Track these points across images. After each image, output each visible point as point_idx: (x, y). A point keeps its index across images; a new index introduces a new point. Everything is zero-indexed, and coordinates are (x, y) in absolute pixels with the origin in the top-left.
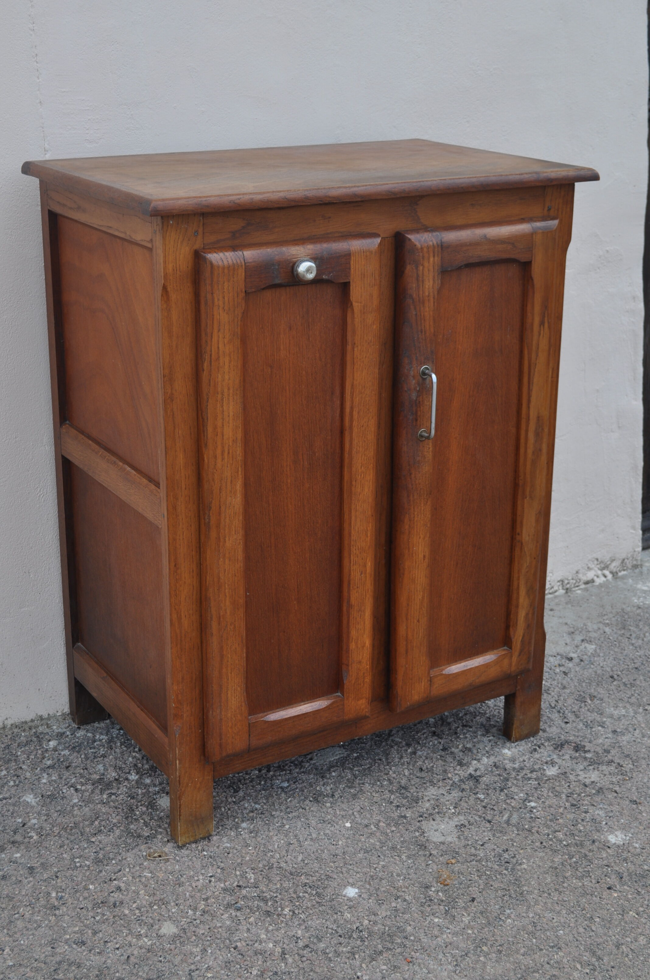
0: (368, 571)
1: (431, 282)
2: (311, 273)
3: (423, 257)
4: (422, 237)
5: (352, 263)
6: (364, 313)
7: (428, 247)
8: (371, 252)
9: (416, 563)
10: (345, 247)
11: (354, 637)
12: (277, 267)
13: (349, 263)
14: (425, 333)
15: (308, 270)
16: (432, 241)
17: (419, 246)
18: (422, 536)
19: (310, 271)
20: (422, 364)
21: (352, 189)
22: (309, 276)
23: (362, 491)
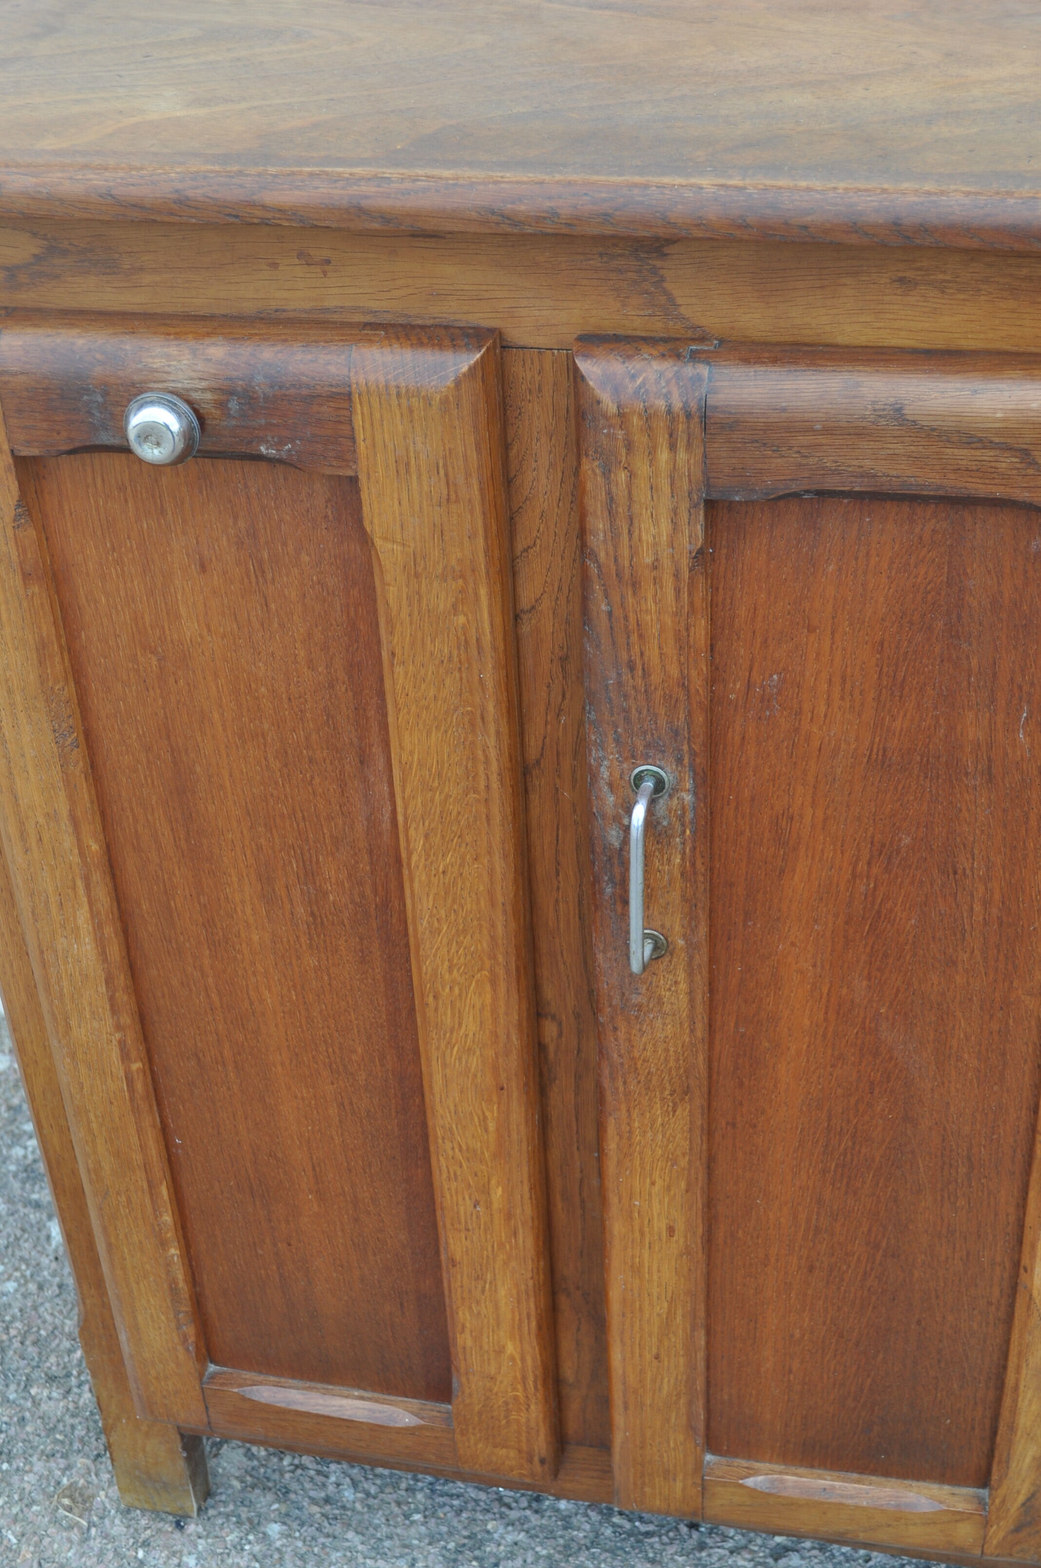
0: (495, 1206)
1: (665, 526)
2: (158, 444)
3: (629, 446)
4: (633, 377)
5: (358, 421)
6: (417, 575)
7: (648, 416)
8: (428, 401)
9: (642, 1234)
10: (332, 369)
11: (468, 1325)
12: (100, 399)
13: (350, 422)
14: (646, 674)
15: (150, 433)
16: (667, 396)
17: (609, 405)
18: (659, 1183)
19: (153, 439)
20: (633, 757)
21: (354, 190)
22: (152, 453)
23: (460, 1024)
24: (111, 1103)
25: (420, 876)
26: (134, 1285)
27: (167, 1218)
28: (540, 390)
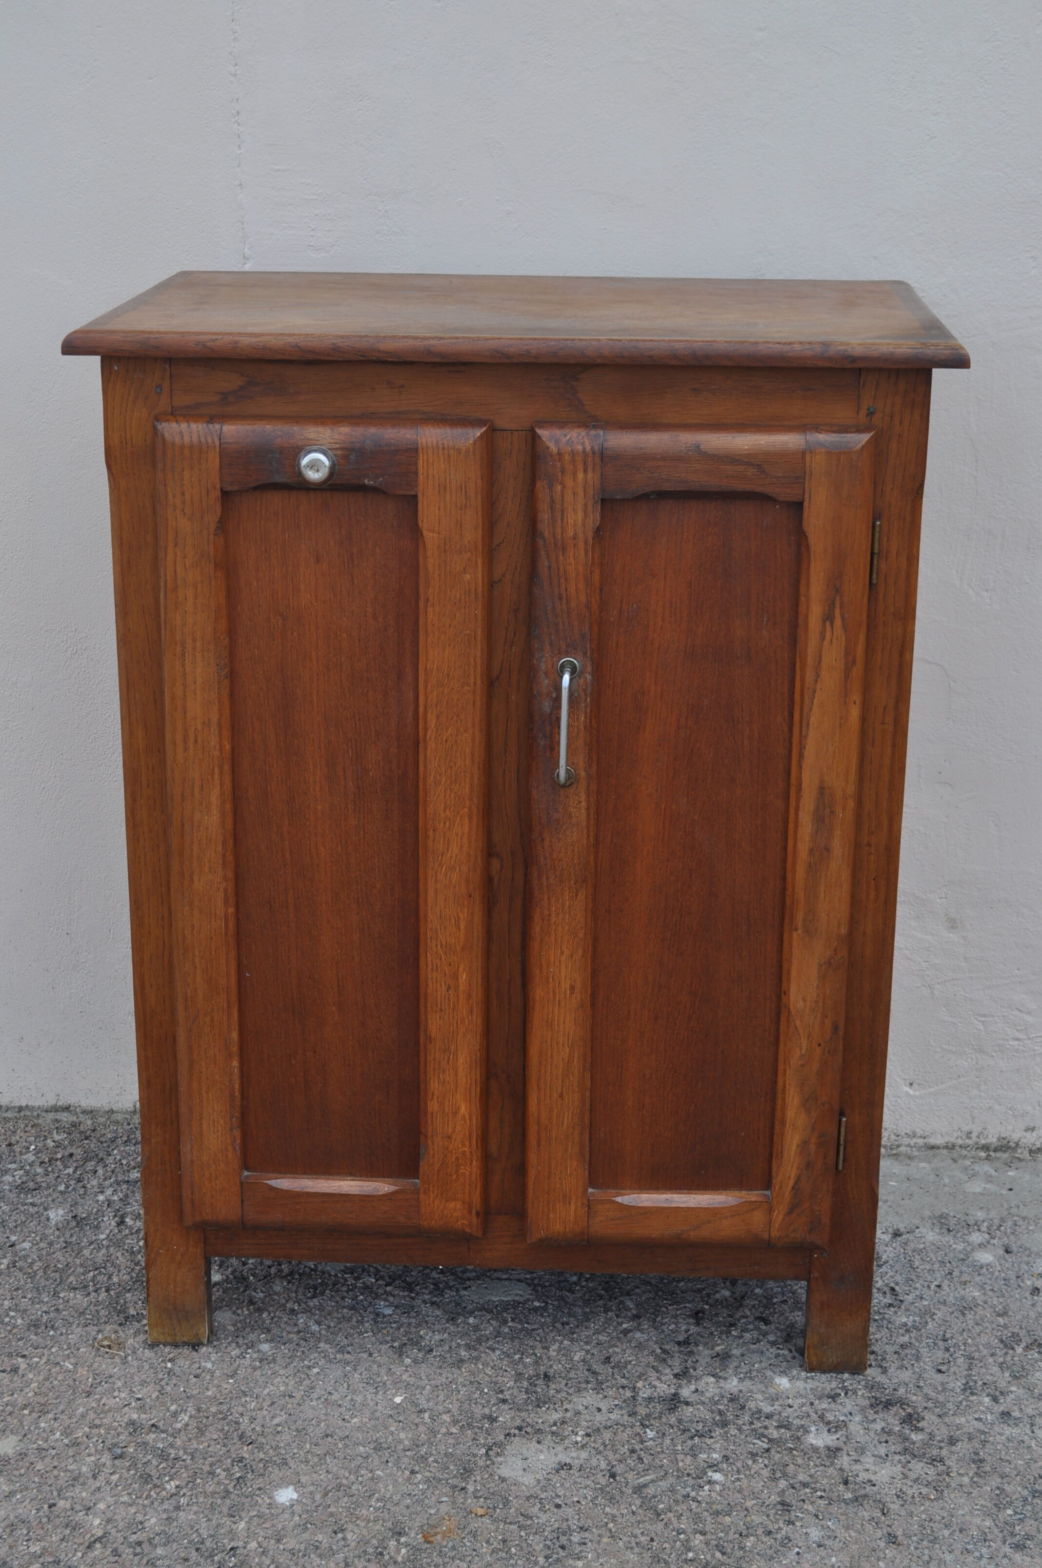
0: (461, 988)
1: (580, 515)
2: (318, 471)
3: (563, 471)
4: (565, 435)
5: (420, 463)
6: (445, 551)
7: (573, 454)
8: (459, 451)
9: (554, 995)
10: (408, 436)
11: (436, 1092)
12: (278, 456)
13: (416, 464)
14: (568, 602)
15: (313, 465)
16: (583, 444)
17: (554, 449)
18: (566, 952)
19: (315, 468)
20: (560, 655)
21: (427, 343)
22: (314, 476)
23: (448, 850)
24: (211, 939)
25: (431, 745)
26: (205, 1095)
27: (235, 1035)
28: (511, 453)
